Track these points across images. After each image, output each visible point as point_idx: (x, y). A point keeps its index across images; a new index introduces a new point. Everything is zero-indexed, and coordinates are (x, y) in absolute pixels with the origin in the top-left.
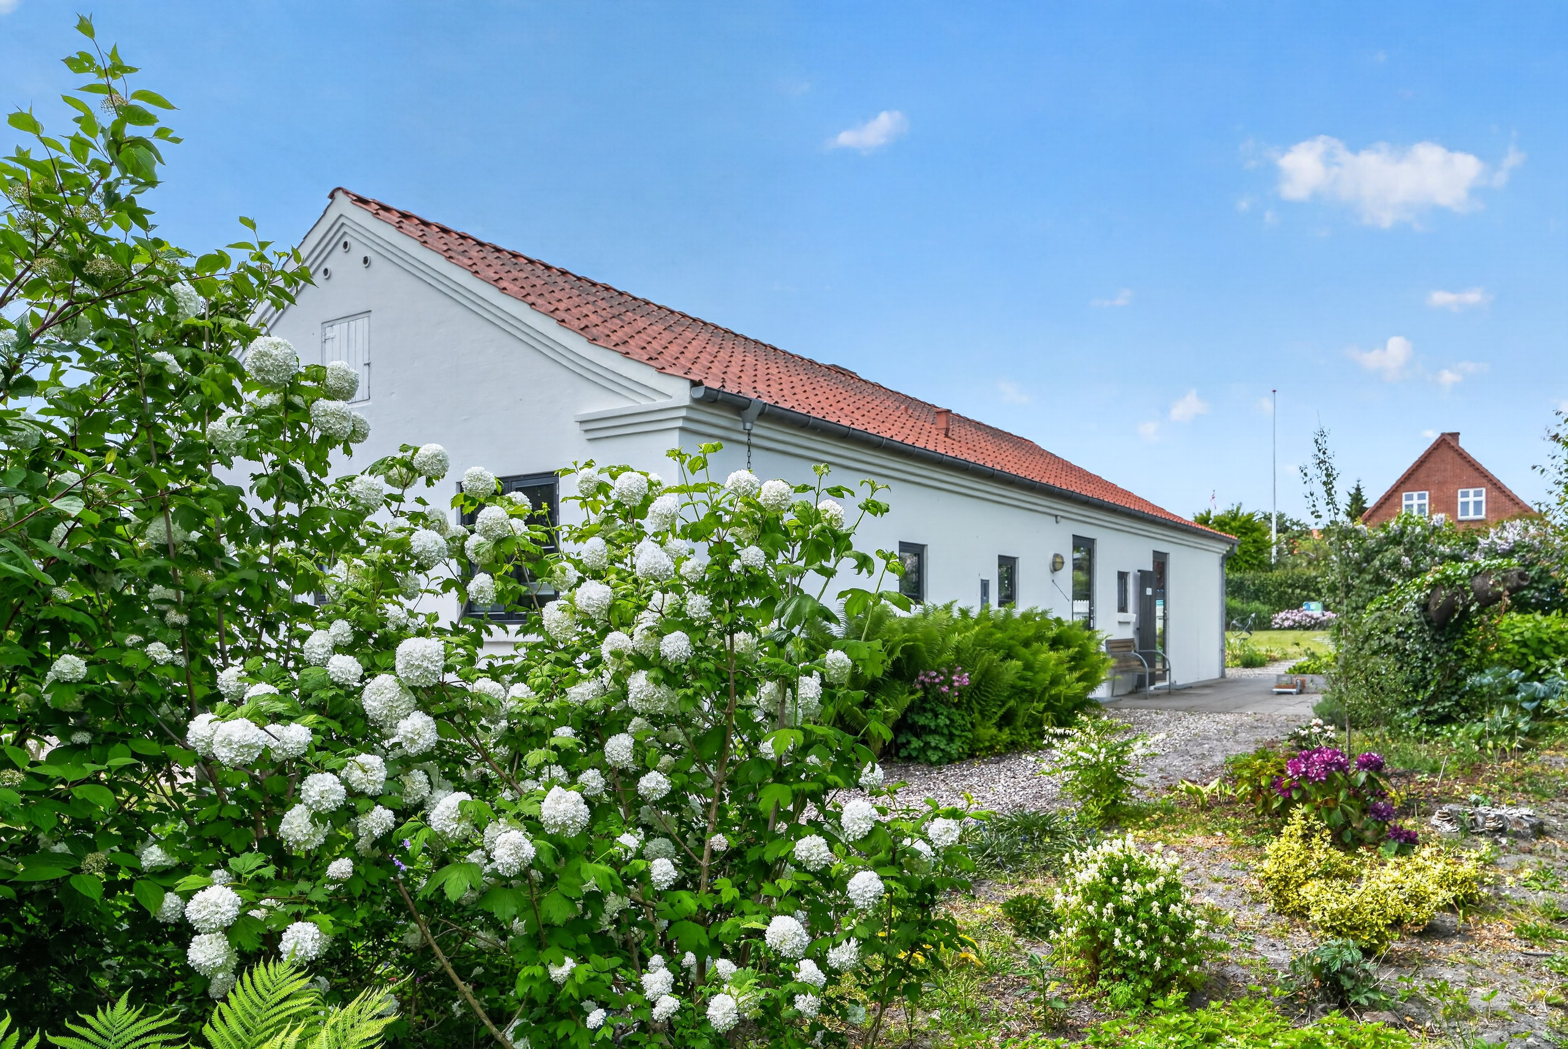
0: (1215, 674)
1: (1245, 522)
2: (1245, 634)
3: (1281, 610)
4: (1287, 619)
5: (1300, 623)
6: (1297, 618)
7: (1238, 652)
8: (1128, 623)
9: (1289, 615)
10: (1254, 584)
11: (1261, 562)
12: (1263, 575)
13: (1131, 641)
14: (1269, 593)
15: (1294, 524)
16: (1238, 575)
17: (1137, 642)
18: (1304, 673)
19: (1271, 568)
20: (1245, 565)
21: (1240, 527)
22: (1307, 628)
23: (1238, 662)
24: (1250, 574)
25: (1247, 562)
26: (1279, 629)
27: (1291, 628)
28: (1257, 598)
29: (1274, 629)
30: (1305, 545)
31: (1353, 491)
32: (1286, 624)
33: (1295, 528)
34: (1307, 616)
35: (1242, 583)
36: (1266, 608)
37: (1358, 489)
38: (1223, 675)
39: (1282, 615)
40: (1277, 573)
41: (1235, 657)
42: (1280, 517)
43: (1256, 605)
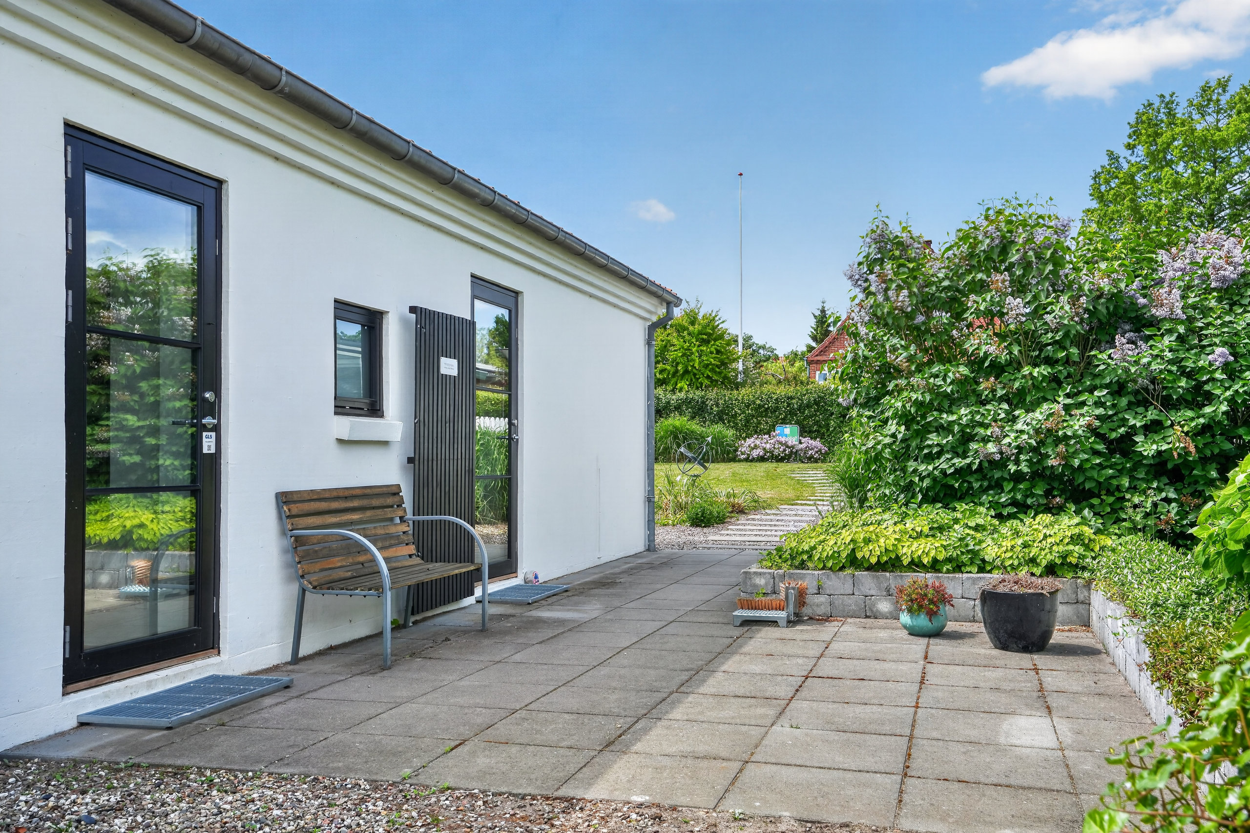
0: (636, 543)
1: (705, 327)
2: (697, 469)
3: (749, 436)
4: (756, 447)
5: (771, 452)
6: (768, 446)
7: (683, 499)
8: (385, 443)
9: (758, 442)
10: (717, 405)
11: (726, 377)
12: (727, 393)
13: (394, 491)
14: (735, 416)
15: (760, 348)
16: (699, 393)
17: (407, 494)
18: (802, 565)
19: (737, 386)
20: (706, 382)
21: (700, 333)
22: (780, 459)
23: (682, 516)
24: (712, 394)
25: (708, 377)
26: (747, 460)
27: (762, 459)
28: (721, 420)
29: (740, 461)
30: (771, 367)
31: (818, 313)
32: (755, 453)
33: (761, 351)
34: (781, 443)
35: (703, 403)
36: (730, 433)
37: (823, 311)
38: (651, 547)
39: (750, 441)
40: (743, 391)
41: (680, 507)
42: (748, 339)
43: (718, 428)
